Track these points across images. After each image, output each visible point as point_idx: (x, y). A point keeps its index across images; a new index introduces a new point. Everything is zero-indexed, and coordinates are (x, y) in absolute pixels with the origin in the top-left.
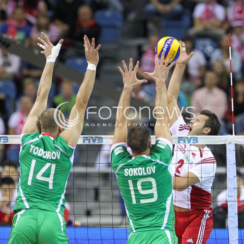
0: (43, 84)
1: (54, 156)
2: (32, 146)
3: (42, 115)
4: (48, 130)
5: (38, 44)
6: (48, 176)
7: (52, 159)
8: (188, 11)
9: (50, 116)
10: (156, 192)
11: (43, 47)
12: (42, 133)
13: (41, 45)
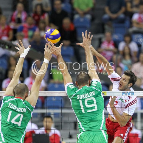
0: (17, 69)
1: (22, 111)
2: (10, 104)
3: (16, 86)
4: (19, 95)
5: (16, 47)
6: (18, 121)
7: (21, 112)
8: (128, 18)
9: (21, 87)
10: (96, 105)
11: (19, 49)
12: (15, 97)
13: (17, 48)
